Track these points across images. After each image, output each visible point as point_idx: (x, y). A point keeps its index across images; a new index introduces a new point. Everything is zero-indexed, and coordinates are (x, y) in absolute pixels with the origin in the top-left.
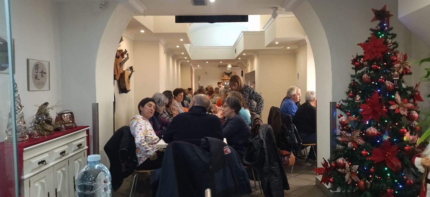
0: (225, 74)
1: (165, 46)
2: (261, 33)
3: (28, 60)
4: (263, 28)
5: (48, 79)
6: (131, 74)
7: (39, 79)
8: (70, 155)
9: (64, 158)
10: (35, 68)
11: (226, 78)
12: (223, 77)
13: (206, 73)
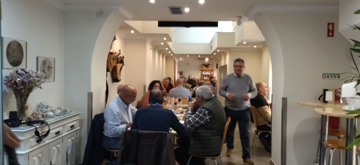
0: (203, 65)
1: (152, 43)
2: (233, 34)
3: (37, 58)
4: (234, 30)
5: (53, 72)
6: (122, 67)
7: (46, 73)
8: (64, 134)
9: (58, 137)
10: (43, 64)
11: (204, 69)
12: (202, 67)
13: (188, 64)
